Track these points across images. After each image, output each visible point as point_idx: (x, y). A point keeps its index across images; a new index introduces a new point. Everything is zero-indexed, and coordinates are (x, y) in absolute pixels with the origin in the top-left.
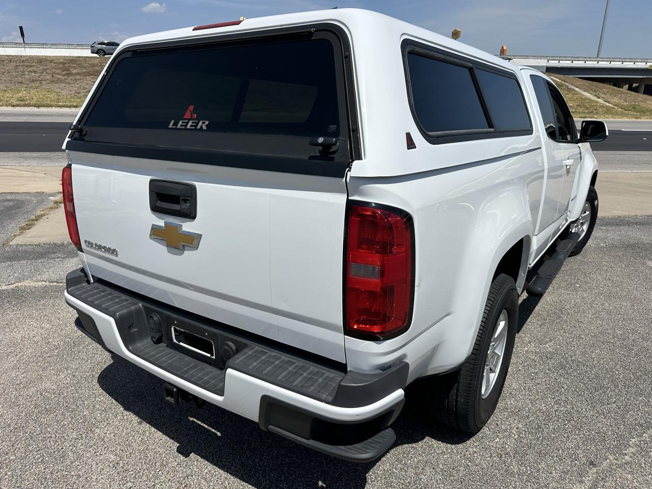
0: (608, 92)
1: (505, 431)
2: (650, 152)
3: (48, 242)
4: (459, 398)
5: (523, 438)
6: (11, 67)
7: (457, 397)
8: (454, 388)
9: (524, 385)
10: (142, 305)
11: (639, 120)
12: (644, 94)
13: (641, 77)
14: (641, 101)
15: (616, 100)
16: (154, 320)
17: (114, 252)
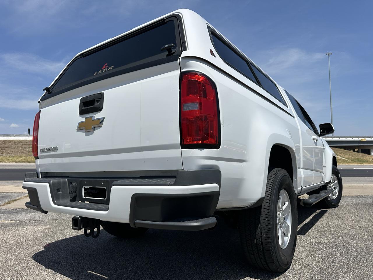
0: (342, 152)
1: (301, 273)
2: (372, 177)
3: (19, 208)
4: (262, 234)
5: (312, 277)
6: (20, 145)
7: (261, 235)
8: (259, 228)
9: (310, 255)
10: (67, 180)
11: (362, 165)
12: (362, 153)
13: (358, 145)
14: (361, 157)
15: (347, 156)
16: (73, 185)
17: (55, 149)
